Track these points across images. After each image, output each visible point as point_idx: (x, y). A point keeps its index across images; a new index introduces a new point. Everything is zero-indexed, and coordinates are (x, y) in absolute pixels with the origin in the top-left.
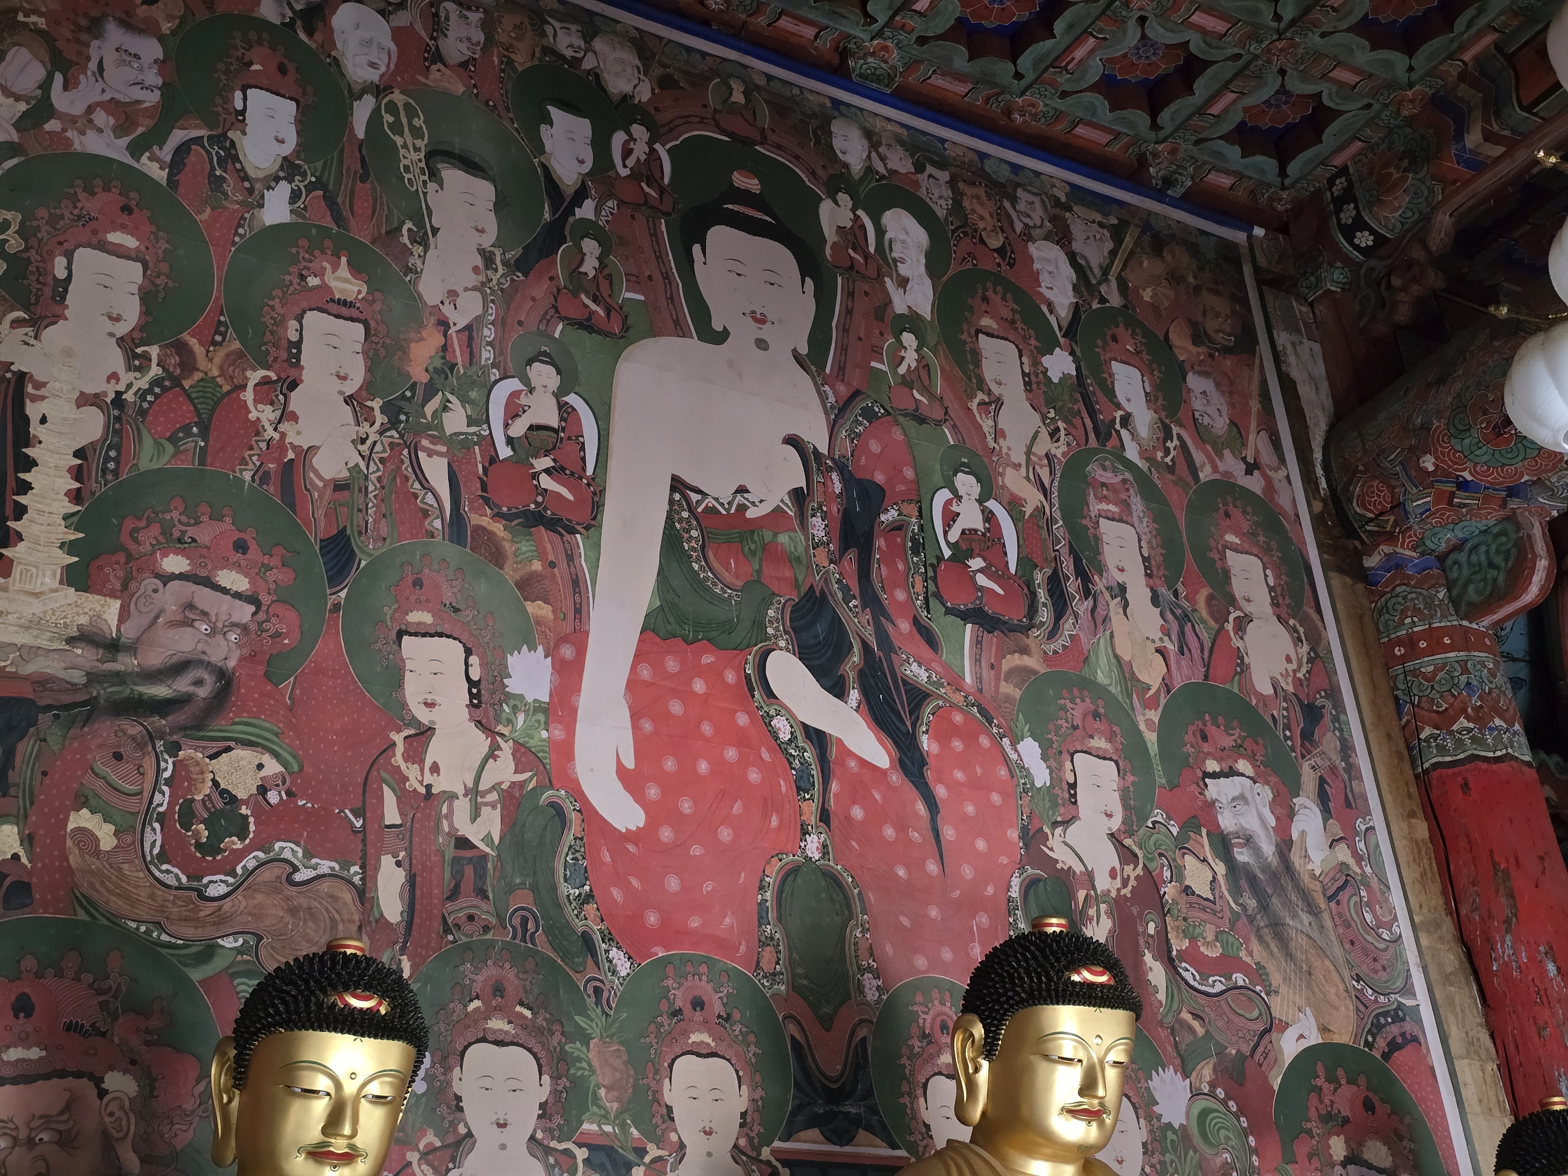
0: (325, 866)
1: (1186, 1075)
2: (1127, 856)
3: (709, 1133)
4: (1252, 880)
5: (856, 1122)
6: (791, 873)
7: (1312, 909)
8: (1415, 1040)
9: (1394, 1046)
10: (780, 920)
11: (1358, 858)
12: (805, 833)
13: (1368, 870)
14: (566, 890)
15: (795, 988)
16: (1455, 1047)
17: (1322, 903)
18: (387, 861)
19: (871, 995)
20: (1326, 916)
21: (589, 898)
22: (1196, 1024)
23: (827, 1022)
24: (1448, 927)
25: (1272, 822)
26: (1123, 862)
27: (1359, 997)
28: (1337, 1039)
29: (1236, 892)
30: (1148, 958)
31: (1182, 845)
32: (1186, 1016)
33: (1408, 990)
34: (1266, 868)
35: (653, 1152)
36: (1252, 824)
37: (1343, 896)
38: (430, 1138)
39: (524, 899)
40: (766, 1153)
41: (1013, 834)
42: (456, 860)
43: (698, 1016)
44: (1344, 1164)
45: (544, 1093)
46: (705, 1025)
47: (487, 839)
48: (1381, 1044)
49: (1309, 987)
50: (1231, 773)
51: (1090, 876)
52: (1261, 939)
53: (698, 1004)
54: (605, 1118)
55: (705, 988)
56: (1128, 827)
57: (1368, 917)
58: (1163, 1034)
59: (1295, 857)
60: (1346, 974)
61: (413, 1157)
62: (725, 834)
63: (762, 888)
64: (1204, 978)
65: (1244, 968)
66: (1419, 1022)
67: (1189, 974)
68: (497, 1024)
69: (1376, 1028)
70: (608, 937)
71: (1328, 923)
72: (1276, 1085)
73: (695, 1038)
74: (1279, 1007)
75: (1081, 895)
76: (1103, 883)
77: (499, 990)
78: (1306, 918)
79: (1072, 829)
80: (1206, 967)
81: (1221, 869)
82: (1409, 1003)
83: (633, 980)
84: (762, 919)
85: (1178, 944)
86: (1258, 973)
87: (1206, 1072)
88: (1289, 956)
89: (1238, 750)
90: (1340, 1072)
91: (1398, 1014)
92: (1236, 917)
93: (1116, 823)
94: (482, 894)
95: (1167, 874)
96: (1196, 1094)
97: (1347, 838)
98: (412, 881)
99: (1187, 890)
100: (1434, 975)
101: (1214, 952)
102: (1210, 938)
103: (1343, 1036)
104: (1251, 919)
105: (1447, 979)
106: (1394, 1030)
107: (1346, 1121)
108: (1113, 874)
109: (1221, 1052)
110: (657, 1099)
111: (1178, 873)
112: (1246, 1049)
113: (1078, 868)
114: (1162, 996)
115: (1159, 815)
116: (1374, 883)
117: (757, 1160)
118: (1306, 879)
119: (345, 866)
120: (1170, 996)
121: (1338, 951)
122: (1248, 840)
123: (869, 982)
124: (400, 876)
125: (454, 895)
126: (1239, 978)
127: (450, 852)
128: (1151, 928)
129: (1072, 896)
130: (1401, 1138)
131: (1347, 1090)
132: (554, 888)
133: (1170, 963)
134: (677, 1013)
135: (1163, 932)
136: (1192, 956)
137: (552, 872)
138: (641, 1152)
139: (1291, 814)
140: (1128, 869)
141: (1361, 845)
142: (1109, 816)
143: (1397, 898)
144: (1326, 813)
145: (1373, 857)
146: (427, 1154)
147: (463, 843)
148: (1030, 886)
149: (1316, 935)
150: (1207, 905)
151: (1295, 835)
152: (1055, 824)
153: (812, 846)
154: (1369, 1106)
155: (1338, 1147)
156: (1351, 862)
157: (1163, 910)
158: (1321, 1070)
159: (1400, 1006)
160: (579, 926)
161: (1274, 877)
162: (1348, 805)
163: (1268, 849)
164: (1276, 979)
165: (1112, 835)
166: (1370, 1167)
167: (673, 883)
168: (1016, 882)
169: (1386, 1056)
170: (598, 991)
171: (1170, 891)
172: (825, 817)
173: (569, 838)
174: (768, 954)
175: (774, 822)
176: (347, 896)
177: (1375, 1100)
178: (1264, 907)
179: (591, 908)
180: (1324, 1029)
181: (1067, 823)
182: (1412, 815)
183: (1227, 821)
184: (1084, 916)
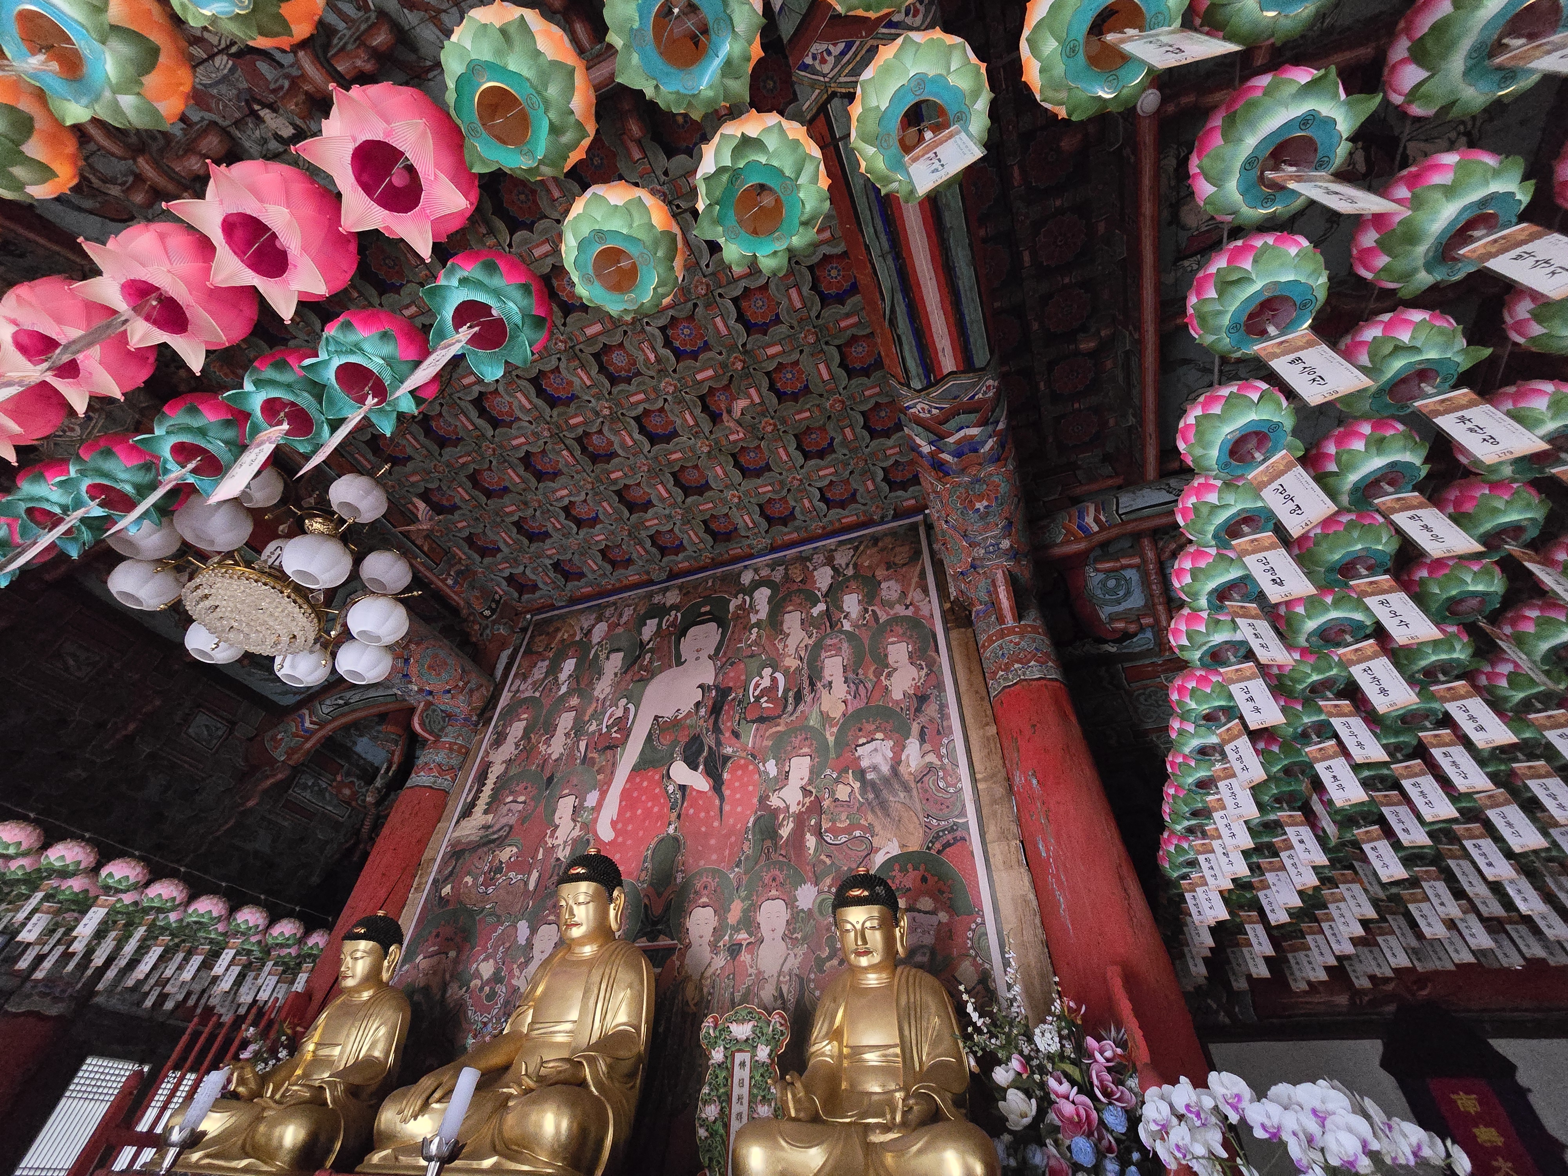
0: (519, 877)
1: (816, 885)
2: (807, 794)
4: (874, 786)
5: (661, 936)
6: (661, 841)
7: (907, 789)
8: (963, 839)
9: (947, 845)
11: (940, 757)
12: (669, 826)
13: (946, 761)
15: (651, 884)
16: (989, 837)
17: (913, 785)
18: (535, 871)
20: (915, 792)
22: (828, 861)
23: (659, 895)
24: (1000, 775)
25: (891, 755)
26: (805, 796)
28: (910, 849)
29: (863, 793)
30: (808, 836)
32: (823, 857)
33: (963, 813)
34: (883, 778)
36: (878, 759)
37: (926, 779)
41: (755, 800)
42: (554, 866)
47: (565, 856)
48: (938, 846)
49: (898, 827)
50: (873, 740)
51: (787, 808)
52: (873, 811)
56: (811, 781)
57: (941, 784)
58: (808, 868)
59: (902, 769)
60: (921, 816)
63: (648, 850)
64: (836, 837)
65: (860, 827)
66: (967, 829)
69: (936, 839)
74: (876, 842)
75: (781, 817)
76: (793, 809)
78: (902, 795)
79: (783, 790)
80: (838, 832)
81: (857, 785)
82: (962, 821)
84: (645, 861)
86: (870, 829)
87: (828, 881)
88: (888, 815)
89: (878, 729)
90: (909, 866)
91: (953, 828)
93: (805, 781)
96: (820, 892)
97: (935, 750)
98: (540, 876)
99: (836, 800)
100: (983, 802)
101: (844, 824)
102: (843, 817)
103: (914, 847)
104: (869, 803)
105: (995, 802)
106: (950, 837)
107: (909, 890)
108: (798, 804)
109: (838, 870)
111: (833, 794)
113: (782, 806)
114: (811, 851)
116: (950, 768)
118: (906, 777)
120: (816, 850)
121: (918, 806)
122: (875, 768)
124: (537, 875)
126: (857, 833)
127: (553, 864)
128: (813, 822)
129: (777, 819)
130: (942, 893)
131: (912, 874)
133: (819, 834)
135: (819, 823)
136: (832, 829)
139: (902, 749)
140: (807, 800)
141: (943, 752)
142: (803, 779)
143: (964, 771)
144: (924, 741)
145: (951, 754)
148: (757, 821)
149: (907, 801)
151: (903, 757)
152: (776, 790)
153: (671, 829)
154: (924, 879)
156: (935, 760)
157: (821, 813)
158: (897, 868)
159: (955, 824)
161: (886, 781)
162: (939, 733)
163: (885, 769)
164: (878, 828)
165: (802, 787)
166: (920, 911)
168: (752, 820)
169: (940, 852)
174: (644, 874)
175: (660, 824)
176: (522, 885)
177: (929, 875)
178: (877, 794)
180: (902, 846)
181: (781, 788)
182: (986, 725)
183: (864, 764)
184: (781, 825)
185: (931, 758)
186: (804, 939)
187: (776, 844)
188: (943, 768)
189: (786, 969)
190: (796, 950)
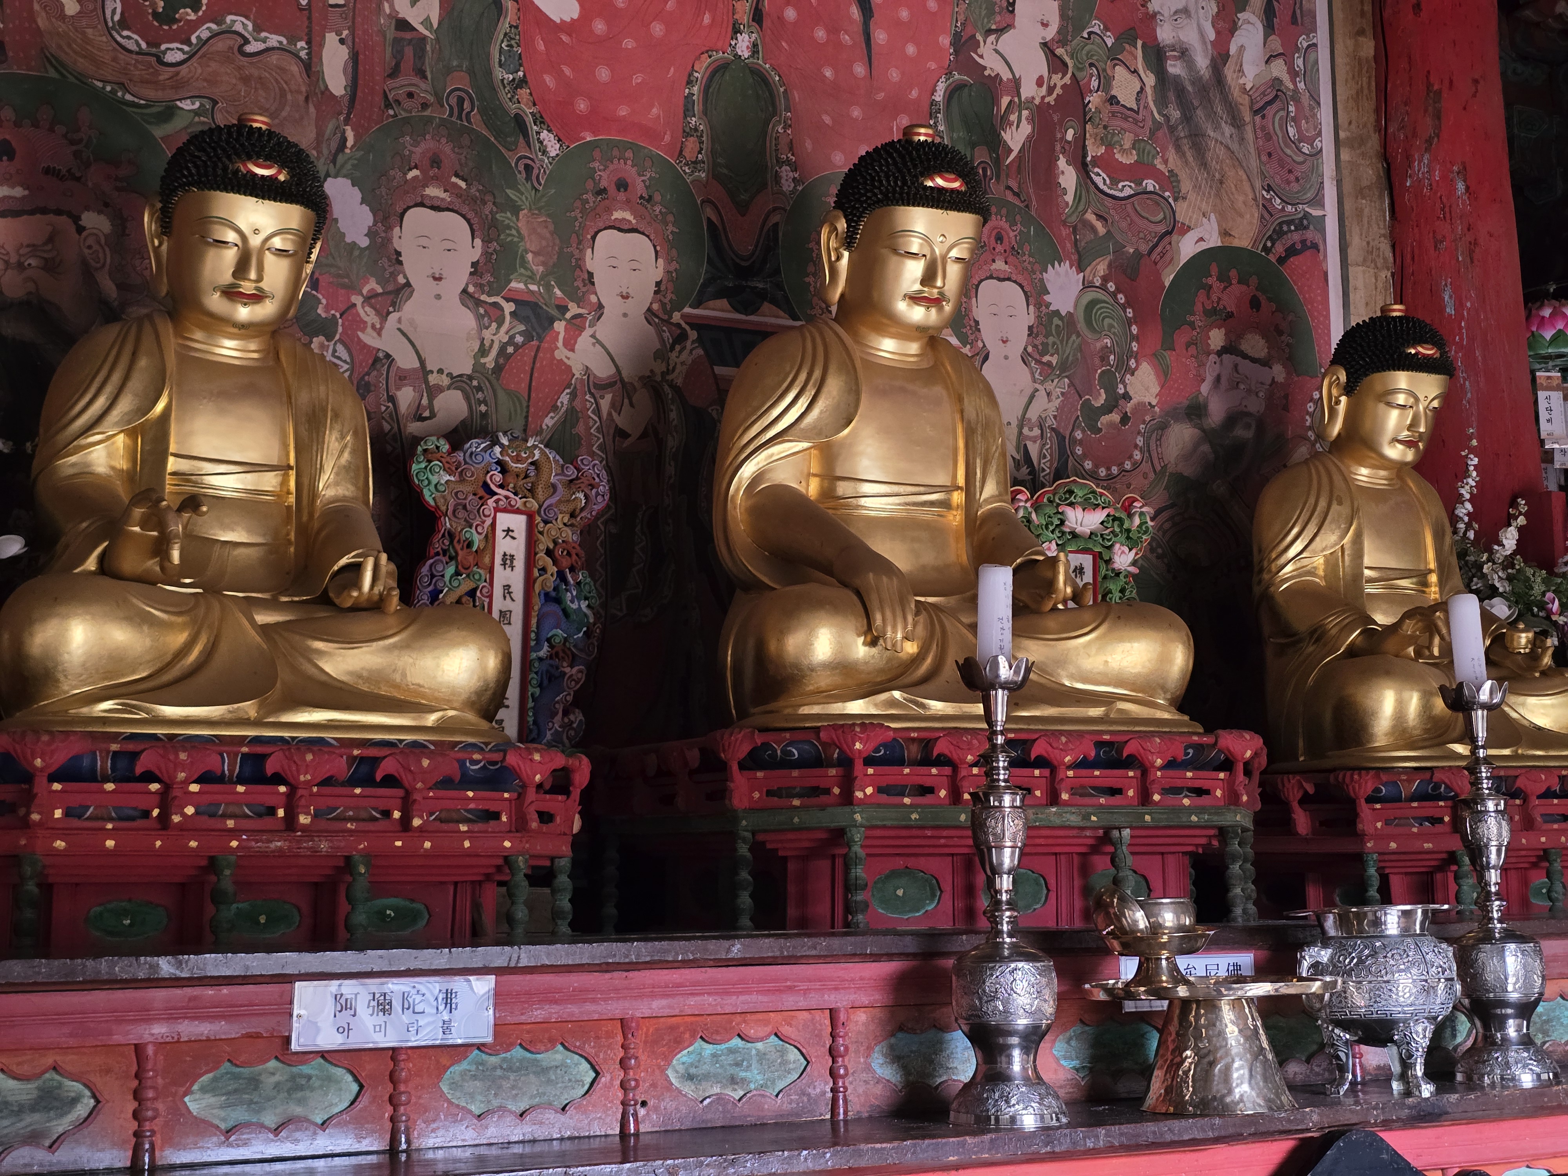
0: (274, 40)
1: (1080, 269)
2: (1056, 64)
3: (625, 297)
4: (1181, 92)
5: (762, 296)
6: (720, 69)
7: (1236, 122)
8: (1315, 247)
9: (1291, 251)
10: (705, 112)
11: (1294, 74)
12: (736, 31)
13: (1301, 86)
14: (500, 74)
15: (715, 175)
16: (1353, 254)
17: (1247, 117)
18: (331, 38)
19: (787, 186)
20: (1249, 129)
21: (522, 83)
22: (1099, 225)
23: (743, 208)
24: (1374, 143)
25: (1211, 35)
26: (1052, 70)
27: (1267, 206)
28: (1236, 243)
29: (1162, 102)
30: (1062, 163)
31: (1114, 55)
32: (1090, 217)
33: (1318, 201)
34: (1197, 81)
35: (573, 309)
36: (1189, 35)
37: (1270, 111)
38: (372, 285)
39: (460, 81)
40: (676, 317)
41: (945, 41)
42: (396, 41)
43: (622, 196)
44: (1219, 353)
45: (476, 254)
46: (628, 204)
47: (427, 22)
48: (1280, 249)
49: (1218, 195)
51: (1016, 83)
52: (1178, 148)
53: (622, 185)
54: (531, 278)
55: (629, 171)
56: (1062, 38)
57: (1292, 131)
58: (1065, 232)
59: (1229, 72)
60: (1258, 184)
61: (357, 300)
62: (658, 29)
63: (690, 83)
64: (1114, 182)
65: (1156, 175)
66: (1322, 231)
67: (1100, 178)
68: (434, 192)
69: (1278, 234)
70: (540, 120)
71: (1249, 135)
72: (1168, 280)
73: (617, 215)
74: (1183, 212)
75: (1005, 101)
76: (1028, 90)
77: (436, 161)
78: (1228, 130)
79: (1006, 37)
80: (1116, 172)
81: (1150, 80)
82: (1316, 213)
83: (561, 160)
84: (688, 111)
85: (1094, 150)
86: (1170, 181)
87: (1101, 267)
88: (1204, 164)
90: (1233, 273)
91: (1302, 223)
92: (1157, 126)
93: (1050, 33)
94: (422, 74)
95: (1094, 83)
96: (1087, 286)
97: (1287, 55)
98: (355, 57)
99: (1113, 100)
100: (1347, 187)
101: (1127, 159)
102: (1127, 145)
103: (1243, 239)
104: (1172, 129)
105: (1360, 192)
106: (1296, 237)
107: (1230, 315)
108: (1040, 82)
109: (1119, 249)
110: (579, 264)
111: (1106, 82)
112: (1144, 248)
113: (1006, 75)
114: (1069, 198)
115: (1096, 26)
116: (1305, 100)
117: (668, 322)
118: (1236, 93)
119: (292, 40)
120: (1078, 197)
121: (1254, 163)
122: (1184, 53)
123: (786, 173)
124: (343, 52)
125: (394, 73)
126: (1150, 184)
127: (391, 33)
128: (1070, 135)
129: (995, 101)
130: (1280, 333)
131: (1237, 289)
132: (489, 73)
133: (1083, 168)
134: (602, 192)
135: (1081, 139)
136: (1107, 163)
137: (488, 55)
138: (563, 309)
139: (1233, 28)
140: (1056, 78)
141: (1299, 62)
142: (1045, 25)
143: (1325, 115)
144: (1269, 28)
145: (1310, 74)
146: (369, 299)
147: (403, 25)
148: (953, 92)
149: (1235, 147)
150: (1129, 115)
151: (1233, 50)
152: (989, 32)
153: (743, 45)
154: (1255, 303)
155: (1217, 338)
156: (1286, 78)
157: (1084, 117)
158: (1214, 271)
159: (1306, 215)
160: (513, 108)
161: (1203, 89)
162: (1294, 21)
163: (1202, 62)
164: (1186, 186)
165: (1045, 45)
166: (1245, 356)
167: (603, 74)
168: (941, 87)
169: (1281, 260)
170: (528, 168)
171: (1094, 100)
172: (758, 16)
173: (504, 26)
174: (691, 144)
175: (707, 19)
176: (295, 69)
177: (1262, 298)
178: (1187, 118)
179: (524, 93)
180: (1225, 233)
181: (1000, 31)
182: (1361, 32)
183: (1165, 34)
184: (1004, 121)
185: (1279, 69)
186: (1064, 366)
187: (998, 162)
188: (1296, 97)
189: (1033, 414)
190: (1049, 386)
